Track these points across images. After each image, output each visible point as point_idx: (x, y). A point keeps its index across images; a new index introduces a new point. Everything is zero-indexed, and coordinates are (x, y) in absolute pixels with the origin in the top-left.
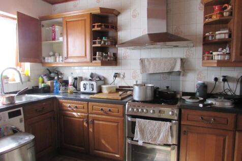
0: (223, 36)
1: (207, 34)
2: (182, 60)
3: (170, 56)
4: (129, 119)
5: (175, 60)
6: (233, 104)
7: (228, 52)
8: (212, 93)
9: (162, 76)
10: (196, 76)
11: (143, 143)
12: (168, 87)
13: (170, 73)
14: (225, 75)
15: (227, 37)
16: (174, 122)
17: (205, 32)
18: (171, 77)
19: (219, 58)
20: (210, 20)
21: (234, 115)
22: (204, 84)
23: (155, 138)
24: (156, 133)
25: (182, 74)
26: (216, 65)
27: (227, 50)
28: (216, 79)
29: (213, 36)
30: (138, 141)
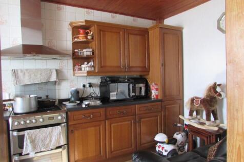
0: (89, 53)
1: (76, 50)
2: (57, 70)
3: (45, 67)
4: (15, 134)
5: (51, 70)
6: (101, 102)
7: (93, 65)
8: (83, 97)
9: (37, 86)
10: (69, 84)
11: (35, 153)
12: (47, 96)
13: (46, 83)
14: (90, 82)
15: (91, 54)
16: (63, 125)
17: (74, 49)
18: (47, 87)
19: (88, 69)
20: (79, 40)
21: (104, 109)
22: (76, 90)
23: (47, 144)
24: (48, 140)
25: (57, 83)
26: (86, 75)
27: (91, 63)
28: (84, 86)
29: (81, 53)
30: (28, 154)
